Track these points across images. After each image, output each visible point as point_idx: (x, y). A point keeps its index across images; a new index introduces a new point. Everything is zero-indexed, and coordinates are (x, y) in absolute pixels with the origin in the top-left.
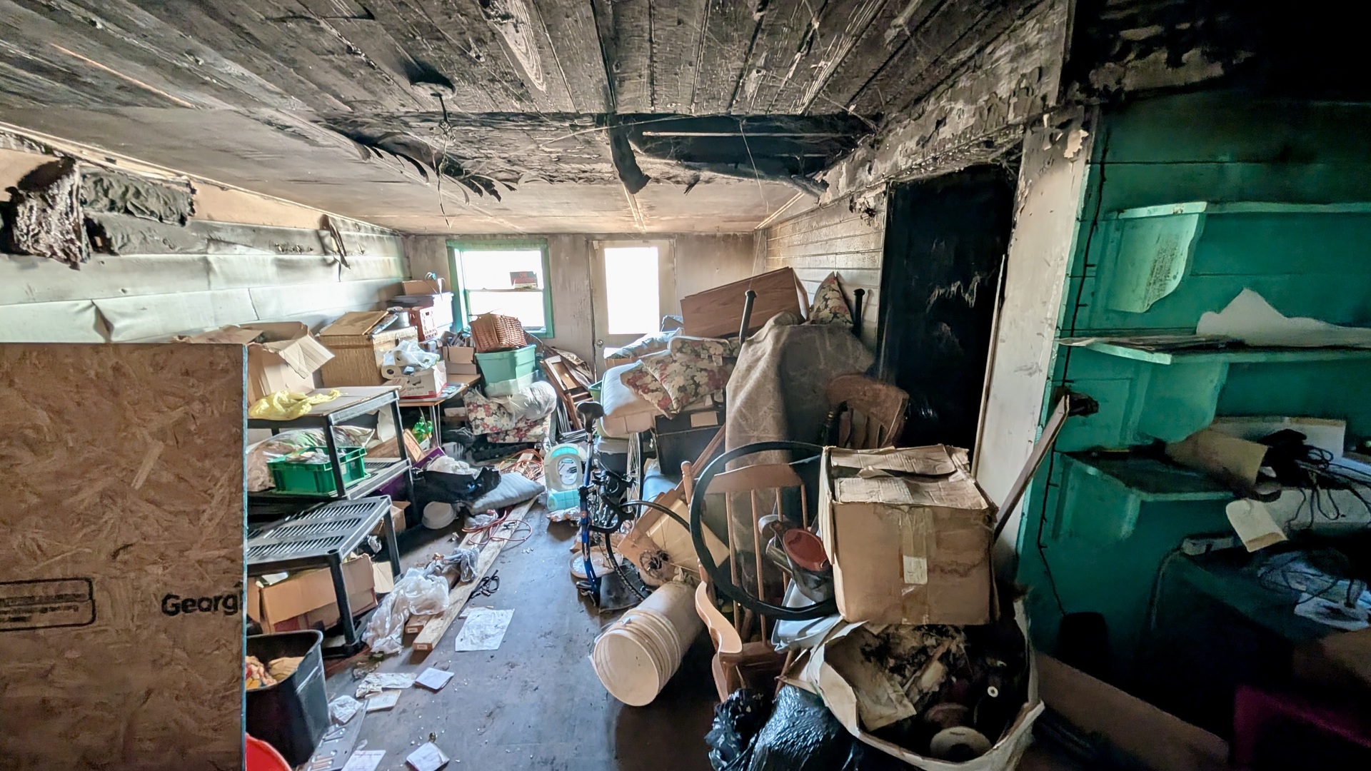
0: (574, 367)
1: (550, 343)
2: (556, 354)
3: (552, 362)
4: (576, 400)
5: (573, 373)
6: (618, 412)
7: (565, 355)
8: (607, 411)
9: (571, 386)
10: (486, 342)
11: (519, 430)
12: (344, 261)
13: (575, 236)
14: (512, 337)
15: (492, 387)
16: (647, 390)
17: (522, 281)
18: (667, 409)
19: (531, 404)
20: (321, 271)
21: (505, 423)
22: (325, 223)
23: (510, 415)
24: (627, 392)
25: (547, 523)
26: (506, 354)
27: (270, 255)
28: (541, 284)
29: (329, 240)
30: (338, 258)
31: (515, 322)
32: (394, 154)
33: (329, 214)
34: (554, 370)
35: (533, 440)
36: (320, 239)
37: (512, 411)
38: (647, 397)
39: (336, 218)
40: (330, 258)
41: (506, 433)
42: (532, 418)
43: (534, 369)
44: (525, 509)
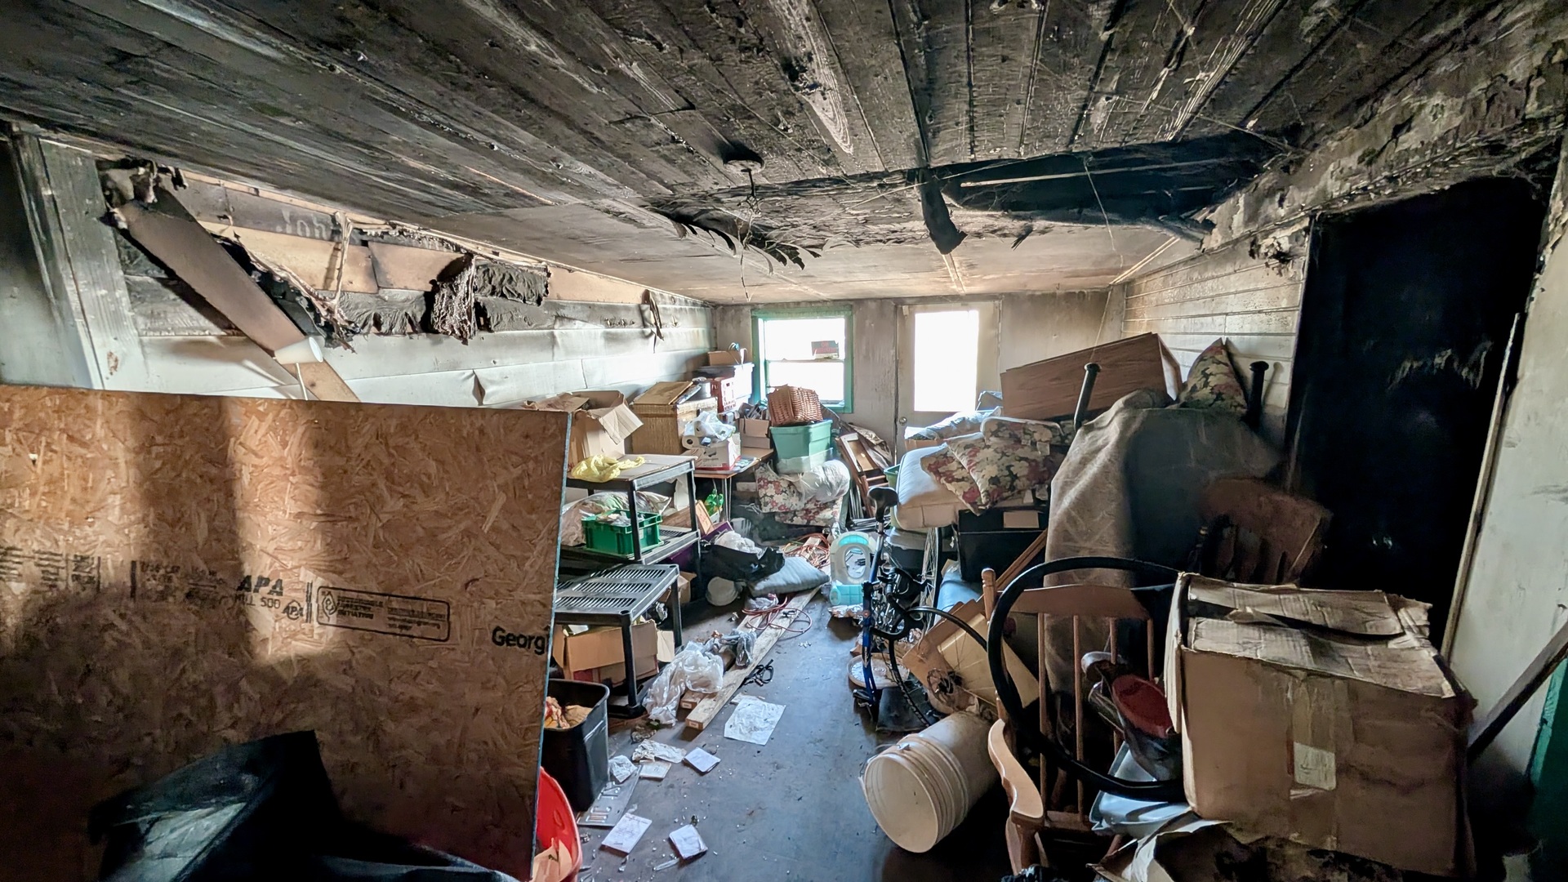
0: (872, 446)
1: (848, 418)
2: (853, 431)
3: (848, 440)
4: (871, 483)
5: (871, 453)
6: (914, 501)
7: (863, 432)
8: (902, 500)
9: (867, 467)
10: (782, 416)
11: (808, 511)
12: (659, 333)
13: (882, 301)
14: (808, 411)
15: (784, 463)
16: (951, 479)
17: (824, 350)
18: (973, 504)
19: (822, 485)
20: (640, 342)
21: (794, 503)
22: (646, 297)
23: (800, 494)
24: (928, 480)
25: (828, 618)
26: (800, 429)
27: (599, 329)
28: (842, 355)
29: (649, 314)
30: (655, 330)
31: (812, 394)
32: (706, 229)
33: (650, 289)
34: (849, 448)
35: (822, 524)
36: (641, 312)
37: (802, 490)
38: (950, 487)
39: (655, 291)
40: (648, 331)
41: (795, 513)
42: (823, 500)
43: (828, 446)
44: (806, 598)
